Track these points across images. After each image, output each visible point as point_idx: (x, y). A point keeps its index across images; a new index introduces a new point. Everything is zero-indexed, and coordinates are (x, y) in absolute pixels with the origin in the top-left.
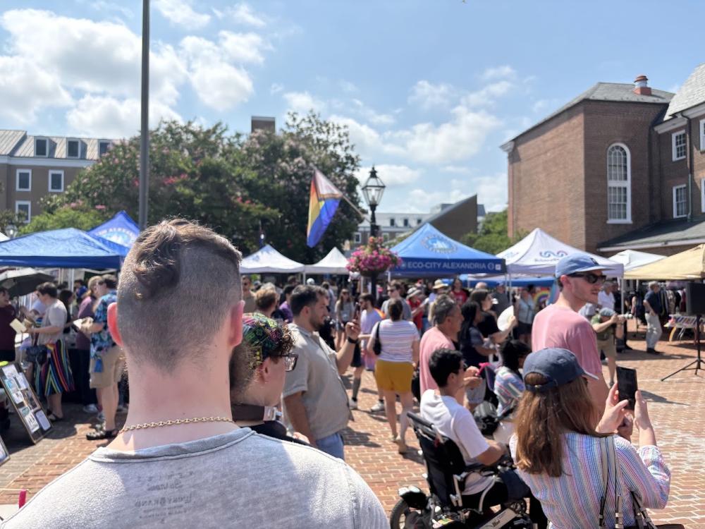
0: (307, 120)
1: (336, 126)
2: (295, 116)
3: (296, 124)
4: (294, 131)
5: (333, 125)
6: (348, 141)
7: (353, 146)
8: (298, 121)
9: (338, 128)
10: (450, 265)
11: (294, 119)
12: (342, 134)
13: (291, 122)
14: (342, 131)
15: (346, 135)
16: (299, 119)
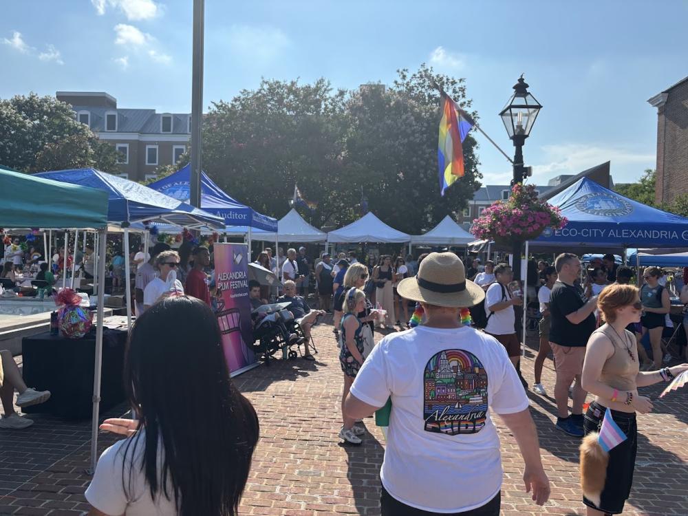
0: (418, 75)
1: (451, 80)
2: (405, 73)
3: (405, 82)
4: (403, 89)
5: (448, 79)
6: (463, 96)
7: (469, 102)
8: (408, 79)
9: (454, 83)
10: (620, 233)
11: (404, 77)
12: (457, 90)
13: (400, 81)
14: (458, 86)
15: (462, 90)
16: (409, 76)
